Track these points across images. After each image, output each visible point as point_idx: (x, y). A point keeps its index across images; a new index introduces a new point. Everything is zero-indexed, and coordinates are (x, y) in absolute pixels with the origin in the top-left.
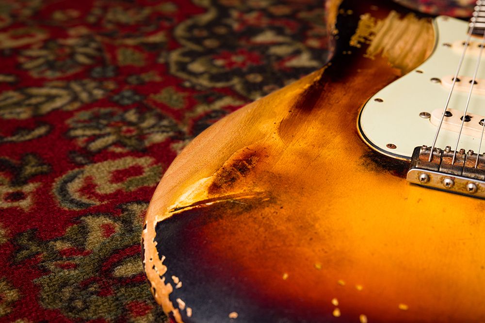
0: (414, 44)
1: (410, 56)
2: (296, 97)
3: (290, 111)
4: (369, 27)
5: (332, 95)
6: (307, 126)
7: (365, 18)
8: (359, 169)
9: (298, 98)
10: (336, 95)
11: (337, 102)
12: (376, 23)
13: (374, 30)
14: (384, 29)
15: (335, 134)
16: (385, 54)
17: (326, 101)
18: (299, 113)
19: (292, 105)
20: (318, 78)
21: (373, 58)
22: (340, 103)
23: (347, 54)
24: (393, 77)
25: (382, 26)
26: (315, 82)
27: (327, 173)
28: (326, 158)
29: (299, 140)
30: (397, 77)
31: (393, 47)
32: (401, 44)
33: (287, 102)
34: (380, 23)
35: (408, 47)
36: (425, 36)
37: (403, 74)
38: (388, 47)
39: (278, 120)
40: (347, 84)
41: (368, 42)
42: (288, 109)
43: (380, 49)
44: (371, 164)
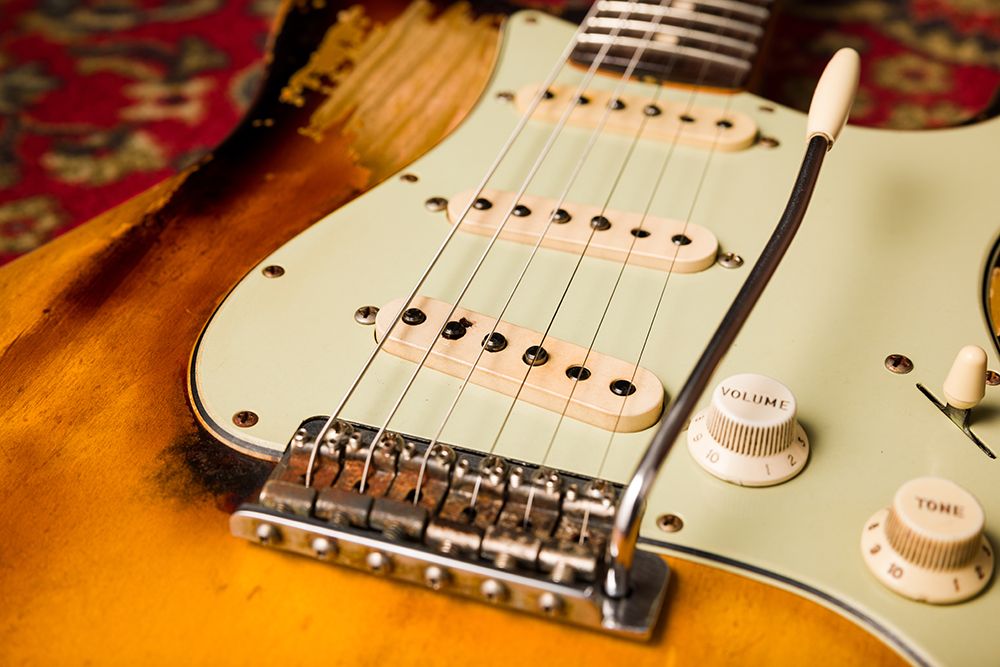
0: (434, 93)
1: (413, 128)
2: (79, 266)
3: (46, 311)
4: (346, 44)
5: (171, 256)
6: (69, 355)
7: (346, 18)
8: (141, 493)
9: (83, 268)
10: (182, 255)
11: (174, 276)
12: (368, 30)
13: (353, 54)
14: (382, 49)
15: (127, 378)
16: (353, 125)
17: (149, 274)
18: (67, 316)
19: (60, 290)
20: (161, 203)
21: (318, 137)
22: (182, 279)
23: (263, 127)
24: (347, 192)
25: (380, 42)
26: (147, 216)
27: (55, 510)
28: (74, 459)
29: (30, 403)
30: (357, 193)
31: (380, 103)
32: (405, 91)
33: (51, 281)
34: (378, 32)
35: (418, 101)
36: (471, 66)
37: (373, 184)
38: (370, 102)
39: (5, 339)
40: (224, 221)
41: (326, 90)
42: (45, 303)
43: (348, 108)
44: (178, 476)
